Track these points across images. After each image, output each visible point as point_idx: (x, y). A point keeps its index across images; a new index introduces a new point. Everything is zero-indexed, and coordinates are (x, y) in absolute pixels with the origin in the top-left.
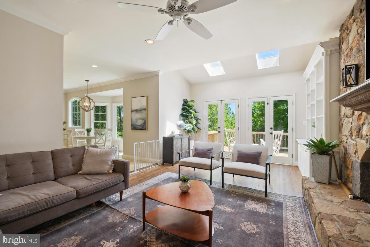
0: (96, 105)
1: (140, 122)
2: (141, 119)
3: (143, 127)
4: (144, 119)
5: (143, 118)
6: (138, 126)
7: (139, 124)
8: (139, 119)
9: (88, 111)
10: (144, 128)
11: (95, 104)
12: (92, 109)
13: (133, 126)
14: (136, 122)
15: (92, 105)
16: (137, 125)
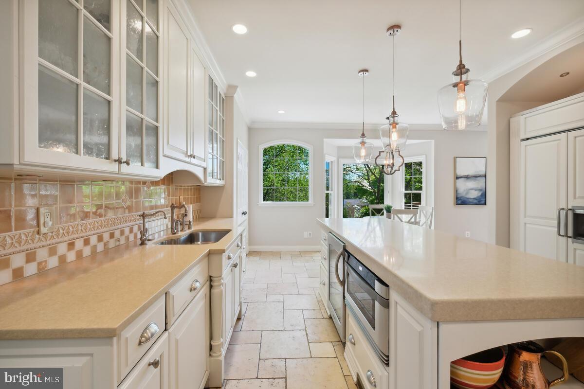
0: (406, 162)
1: (474, 195)
2: (476, 190)
3: (479, 202)
4: (480, 190)
5: (480, 188)
6: (470, 200)
7: (472, 197)
8: (472, 189)
9: (391, 174)
10: (483, 202)
11: (403, 160)
12: (399, 170)
13: (461, 200)
14: (467, 193)
15: (398, 162)
16: (468, 198)
